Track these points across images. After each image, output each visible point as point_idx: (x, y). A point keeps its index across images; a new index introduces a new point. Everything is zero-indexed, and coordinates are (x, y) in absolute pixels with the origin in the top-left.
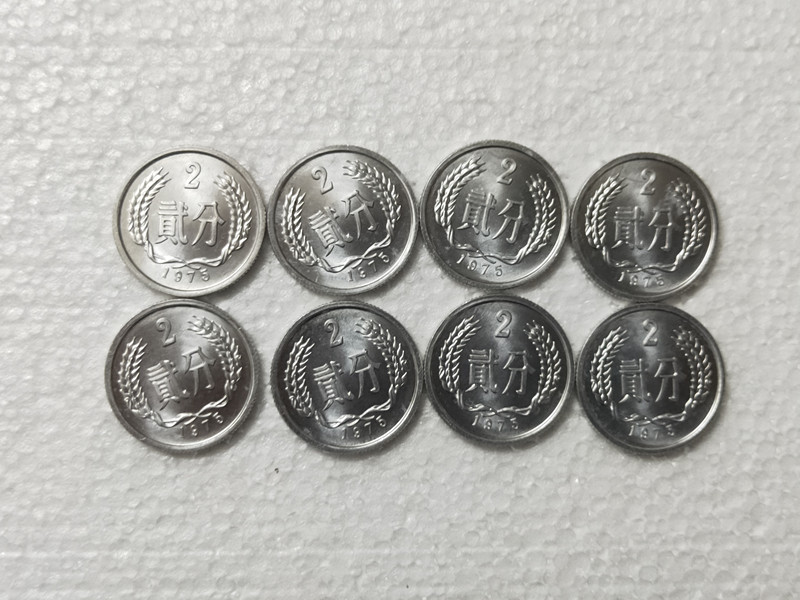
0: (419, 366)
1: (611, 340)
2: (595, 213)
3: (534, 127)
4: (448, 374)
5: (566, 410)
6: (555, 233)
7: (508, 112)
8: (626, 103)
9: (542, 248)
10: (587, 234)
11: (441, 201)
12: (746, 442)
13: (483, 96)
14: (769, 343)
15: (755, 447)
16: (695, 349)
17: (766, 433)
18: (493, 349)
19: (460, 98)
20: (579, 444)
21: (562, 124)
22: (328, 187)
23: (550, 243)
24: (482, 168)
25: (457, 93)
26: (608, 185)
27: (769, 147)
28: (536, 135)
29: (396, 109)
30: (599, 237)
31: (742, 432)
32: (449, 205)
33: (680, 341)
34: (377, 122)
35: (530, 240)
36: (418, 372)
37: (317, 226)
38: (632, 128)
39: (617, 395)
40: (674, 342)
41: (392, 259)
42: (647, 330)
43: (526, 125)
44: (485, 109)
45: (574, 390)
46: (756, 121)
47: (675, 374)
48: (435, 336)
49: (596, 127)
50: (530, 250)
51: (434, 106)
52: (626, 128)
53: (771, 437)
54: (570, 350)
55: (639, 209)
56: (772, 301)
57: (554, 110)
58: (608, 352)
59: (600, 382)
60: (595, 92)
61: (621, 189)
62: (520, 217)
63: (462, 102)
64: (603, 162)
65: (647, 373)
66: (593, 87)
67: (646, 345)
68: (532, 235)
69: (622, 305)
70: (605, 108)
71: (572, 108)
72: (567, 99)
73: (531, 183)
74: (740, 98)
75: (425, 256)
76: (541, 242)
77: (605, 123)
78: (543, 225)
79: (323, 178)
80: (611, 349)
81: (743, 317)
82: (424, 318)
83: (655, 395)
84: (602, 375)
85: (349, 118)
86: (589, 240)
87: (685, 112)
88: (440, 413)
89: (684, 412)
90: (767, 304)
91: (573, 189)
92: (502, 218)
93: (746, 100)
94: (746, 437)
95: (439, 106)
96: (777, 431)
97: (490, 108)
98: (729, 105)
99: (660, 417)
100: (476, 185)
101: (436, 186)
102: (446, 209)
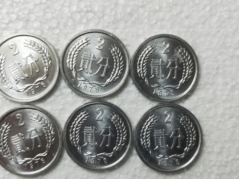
0: (60, 134)
1: (150, 121)
2: (141, 62)
3: (113, 23)
4: (74, 138)
5: (130, 154)
6: (123, 72)
7: (101, 16)
8: (156, 11)
9: (117, 79)
10: (138, 72)
11: (70, 58)
12: (212, 166)
13: (89, 9)
14: (222, 120)
15: (216, 168)
16: (188, 124)
17: (221, 162)
18: (95, 126)
19: (79, 10)
20: (136, 169)
21: (126, 22)
22: (17, 52)
23: (121, 77)
24: (89, 42)
25: (77, 8)
26: (148, 49)
27: (221, 31)
28: (114, 27)
29: (49, 16)
30: (143, 73)
31: (210, 161)
32: (74, 60)
33: (182, 121)
34: (41, 22)
35: (111, 75)
36: (60, 138)
37: (12, 70)
38: (159, 23)
39: (153, 146)
40: (179, 121)
41: (47, 85)
42: (166, 116)
43: (110, 22)
44: (91, 15)
45: (132, 144)
46: (215, 19)
47: (179, 136)
48: (68, 120)
49: (142, 23)
50: (112, 80)
51: (67, 14)
52: (156, 23)
53: (224, 163)
54: (131, 126)
55: (162, 61)
56: (224, 101)
57: (123, 15)
58: (148, 126)
59: (144, 141)
60: (141, 7)
61: (153, 51)
62: (107, 65)
63: (80, 12)
64: (146, 38)
65: (166, 136)
66: (141, 4)
67: (166, 123)
68: (113, 73)
69: (155, 104)
70: (146, 14)
71: (131, 14)
72: (129, 10)
73: (112, 49)
74: (208, 8)
75: (63, 84)
76: (117, 76)
77: (146, 21)
78: (118, 68)
79: (14, 48)
80: (150, 125)
81: (211, 108)
82: (63, 112)
83: (170, 146)
84: (146, 137)
85: (28, 21)
86: (139, 75)
87: (183, 15)
88: (70, 156)
89: (184, 153)
90: (221, 102)
91: (132, 51)
92: (98, 65)
93: (211, 10)
94: (212, 163)
95: (69, 14)
96: (226, 160)
97: (93, 15)
98: (203, 12)
99: (172, 156)
100: (86, 50)
101: (67, 51)
102: (72, 61)
